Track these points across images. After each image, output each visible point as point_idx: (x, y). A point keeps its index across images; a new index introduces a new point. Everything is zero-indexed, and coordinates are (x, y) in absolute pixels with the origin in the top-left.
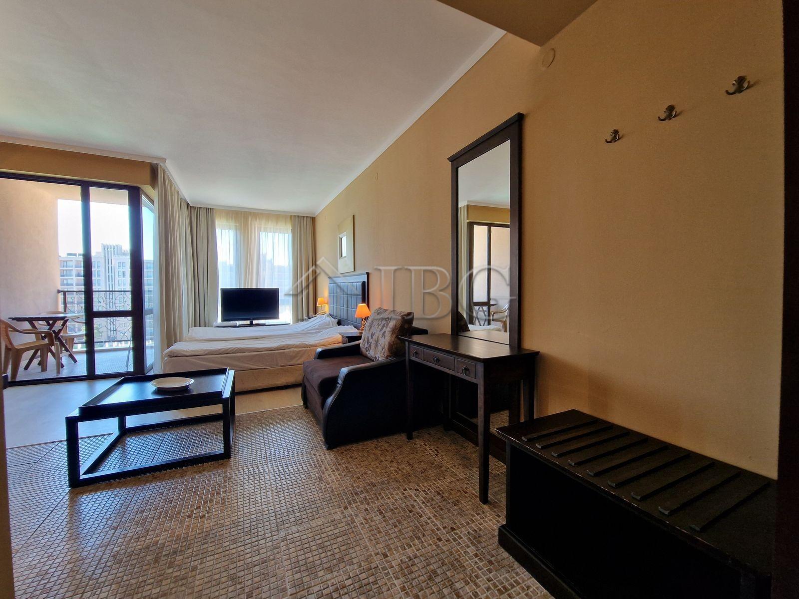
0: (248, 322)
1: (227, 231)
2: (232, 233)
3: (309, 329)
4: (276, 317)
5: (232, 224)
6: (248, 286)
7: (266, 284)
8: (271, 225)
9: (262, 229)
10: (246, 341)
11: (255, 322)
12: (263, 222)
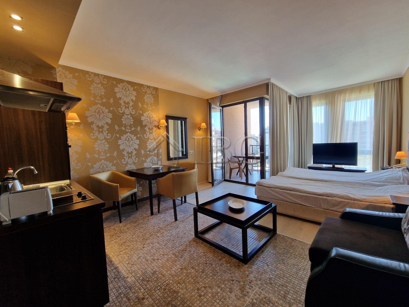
0: (331, 166)
1: (320, 107)
2: (323, 107)
3: (375, 180)
4: (355, 164)
5: (323, 102)
6: (333, 142)
7: (348, 139)
8: (354, 95)
9: (347, 100)
10: (312, 182)
11: (336, 166)
12: (347, 94)
